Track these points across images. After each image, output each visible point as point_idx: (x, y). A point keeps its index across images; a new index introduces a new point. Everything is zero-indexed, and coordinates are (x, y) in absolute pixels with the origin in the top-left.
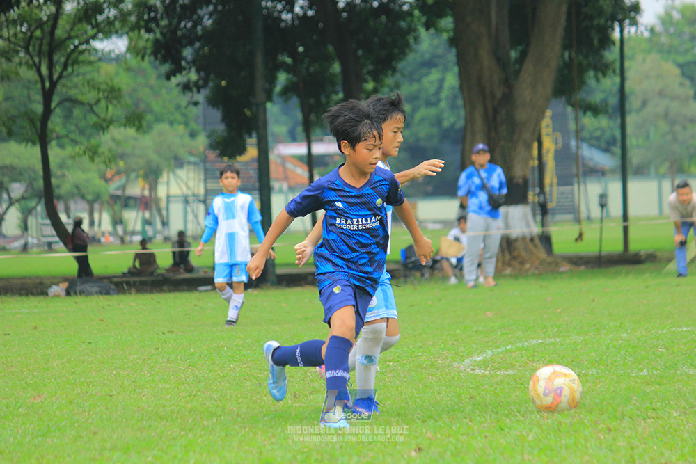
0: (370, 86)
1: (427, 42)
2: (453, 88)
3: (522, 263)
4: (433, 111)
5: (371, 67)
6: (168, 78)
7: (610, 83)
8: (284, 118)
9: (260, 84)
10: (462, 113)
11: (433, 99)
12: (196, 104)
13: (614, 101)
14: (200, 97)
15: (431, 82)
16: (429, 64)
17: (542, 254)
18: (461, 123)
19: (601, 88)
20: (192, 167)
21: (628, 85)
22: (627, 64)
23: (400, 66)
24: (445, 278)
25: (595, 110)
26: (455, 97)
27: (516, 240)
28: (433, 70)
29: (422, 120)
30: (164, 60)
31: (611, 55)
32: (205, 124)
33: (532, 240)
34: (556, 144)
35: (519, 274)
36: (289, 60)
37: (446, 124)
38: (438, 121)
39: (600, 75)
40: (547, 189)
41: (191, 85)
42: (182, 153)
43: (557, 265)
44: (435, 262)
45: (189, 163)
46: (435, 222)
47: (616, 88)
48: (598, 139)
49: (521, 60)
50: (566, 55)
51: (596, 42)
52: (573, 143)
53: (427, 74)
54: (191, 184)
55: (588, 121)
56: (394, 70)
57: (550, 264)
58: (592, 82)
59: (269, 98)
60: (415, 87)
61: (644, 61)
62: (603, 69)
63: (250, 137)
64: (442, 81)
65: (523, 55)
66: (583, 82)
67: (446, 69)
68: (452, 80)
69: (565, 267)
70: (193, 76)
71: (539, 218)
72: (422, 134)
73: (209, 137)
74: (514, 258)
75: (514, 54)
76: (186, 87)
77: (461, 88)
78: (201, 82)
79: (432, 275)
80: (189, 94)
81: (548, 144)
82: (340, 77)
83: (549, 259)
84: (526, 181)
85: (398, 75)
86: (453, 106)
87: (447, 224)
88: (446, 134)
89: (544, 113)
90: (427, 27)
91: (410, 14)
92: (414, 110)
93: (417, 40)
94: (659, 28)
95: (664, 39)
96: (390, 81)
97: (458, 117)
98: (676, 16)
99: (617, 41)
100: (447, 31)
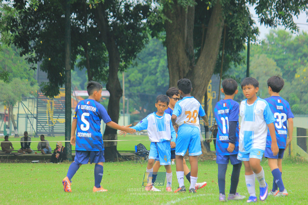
0: (123, 64)
1: (152, 43)
2: (163, 66)
4: (153, 77)
5: (123, 55)
6: (21, 55)
7: (242, 67)
8: (78, 78)
9: (68, 60)
10: (168, 79)
11: (153, 72)
12: (34, 69)
14: (36, 66)
15: (153, 63)
16: (152, 54)
20: (31, 100)
22: (250, 58)
23: (138, 54)
26: (164, 71)
28: (154, 57)
29: (147, 82)
30: (20, 46)
31: (243, 54)
32: (38, 79)
34: (213, 96)
36: (82, 49)
37: (159, 84)
38: (156, 83)
39: (237, 63)
41: (33, 59)
42: (26, 93)
43: (212, 157)
45: (30, 98)
49: (198, 54)
50: (221, 53)
51: (235, 48)
53: (151, 59)
54: (30, 109)
56: (135, 57)
57: (209, 156)
58: (232, 67)
59: (72, 68)
60: (145, 65)
61: (259, 57)
62: (238, 61)
63: (62, 86)
64: (158, 63)
65: (200, 52)
66: (228, 66)
67: (160, 57)
68: (163, 62)
70: (34, 55)
71: (204, 133)
72: (147, 89)
73: (40, 86)
75: (195, 51)
76: (30, 60)
77: (168, 67)
78: (37, 58)
80: (31, 64)
81: (209, 96)
82: (108, 59)
83: (209, 154)
85: (137, 59)
86: (163, 76)
88: (159, 89)
89: (209, 81)
90: (153, 35)
91: (144, 29)
92: (144, 77)
93: (147, 42)
94: (266, 42)
95: (269, 47)
96: (132, 62)
97: (165, 80)
98: (275, 36)
99: (246, 48)
100: (163, 38)
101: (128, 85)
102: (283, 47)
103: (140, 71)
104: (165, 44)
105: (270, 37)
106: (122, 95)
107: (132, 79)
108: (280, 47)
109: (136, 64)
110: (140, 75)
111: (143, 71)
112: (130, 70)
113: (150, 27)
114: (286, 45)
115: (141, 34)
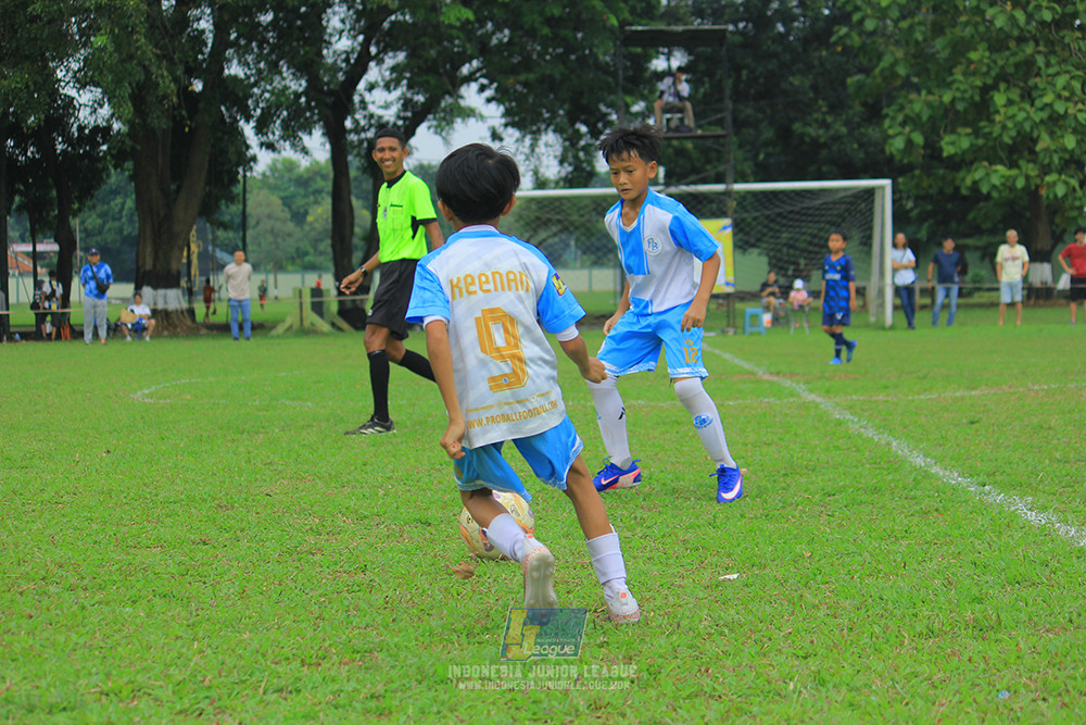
0: (76, 206)
1: (115, 178)
2: (131, 209)
3: (175, 327)
4: (117, 224)
5: (76, 194)
7: (235, 208)
8: (18, 227)
10: (137, 225)
11: (117, 216)
13: (238, 220)
15: (117, 204)
16: (115, 192)
17: (189, 322)
18: (136, 232)
19: (230, 211)
21: (248, 209)
22: (248, 196)
23: (96, 193)
24: (124, 337)
25: (225, 226)
26: (132, 215)
27: (171, 312)
28: (118, 197)
29: (110, 230)
31: (238, 189)
33: (182, 312)
34: (199, 247)
35: (174, 335)
36: (22, 188)
37: (125, 233)
38: (120, 231)
39: (229, 203)
40: (193, 278)
43: (198, 329)
44: (117, 325)
46: (116, 299)
47: (239, 212)
48: (227, 245)
49: (178, 191)
50: (207, 189)
51: (226, 181)
52: (210, 248)
53: (114, 199)
55: (221, 233)
56: (92, 196)
57: (193, 328)
58: (223, 208)
59: (9, 213)
60: (106, 207)
61: (258, 195)
62: (231, 199)
64: (123, 204)
65: (179, 188)
66: (218, 207)
67: (126, 196)
68: (130, 203)
69: (204, 331)
71: (187, 298)
72: (109, 240)
75: (173, 187)
77: (137, 209)
79: (114, 335)
81: (194, 248)
82: (56, 200)
83: (194, 326)
84: (179, 273)
85: (94, 200)
86: (131, 221)
87: (125, 301)
88: (126, 240)
89: (192, 227)
90: (115, 167)
91: (104, 158)
92: (104, 223)
93: (109, 176)
94: (268, 173)
95: (271, 181)
96: (89, 203)
97: (134, 228)
98: (279, 166)
99: (242, 180)
100: (129, 170)
101: (83, 235)
102: (290, 180)
103: (99, 216)
104: (131, 178)
105: (273, 168)
106: (75, 249)
107: (90, 227)
108: (286, 179)
109: (94, 207)
110: (100, 221)
111: (103, 215)
112: (86, 215)
113: (112, 156)
114: (293, 177)
115: (100, 166)
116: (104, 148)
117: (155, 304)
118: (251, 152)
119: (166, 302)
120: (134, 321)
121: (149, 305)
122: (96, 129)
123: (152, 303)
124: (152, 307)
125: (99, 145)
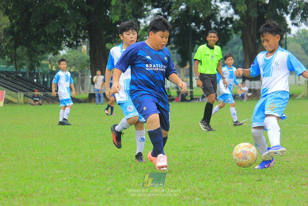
1: (235, 38)
2: (241, 50)
4: (236, 56)
10: (244, 56)
11: (236, 53)
12: (174, 53)
14: (175, 51)
15: (236, 48)
16: (236, 43)
18: (243, 60)
22: (287, 44)
23: (228, 44)
26: (242, 52)
27: (257, 90)
32: (176, 58)
37: (240, 59)
53: (235, 46)
56: (226, 45)
59: (193, 52)
60: (232, 49)
63: (188, 62)
64: (239, 48)
67: (240, 45)
68: (241, 48)
70: (173, 46)
73: (177, 62)
74: (257, 95)
75: (257, 41)
76: (171, 48)
85: (227, 46)
86: (242, 55)
88: (240, 62)
90: (235, 33)
91: (231, 30)
93: (232, 37)
94: (296, 35)
95: (297, 38)
98: (300, 32)
99: (285, 39)
100: (240, 34)
104: (241, 38)
105: (298, 33)
108: (303, 38)
113: (234, 29)
115: (229, 33)
116: (231, 26)
117: (250, 87)
118: (289, 27)
119: (255, 86)
120: (242, 94)
121: (248, 87)
122: (227, 19)
123: (249, 86)
124: (249, 88)
125: (228, 25)
